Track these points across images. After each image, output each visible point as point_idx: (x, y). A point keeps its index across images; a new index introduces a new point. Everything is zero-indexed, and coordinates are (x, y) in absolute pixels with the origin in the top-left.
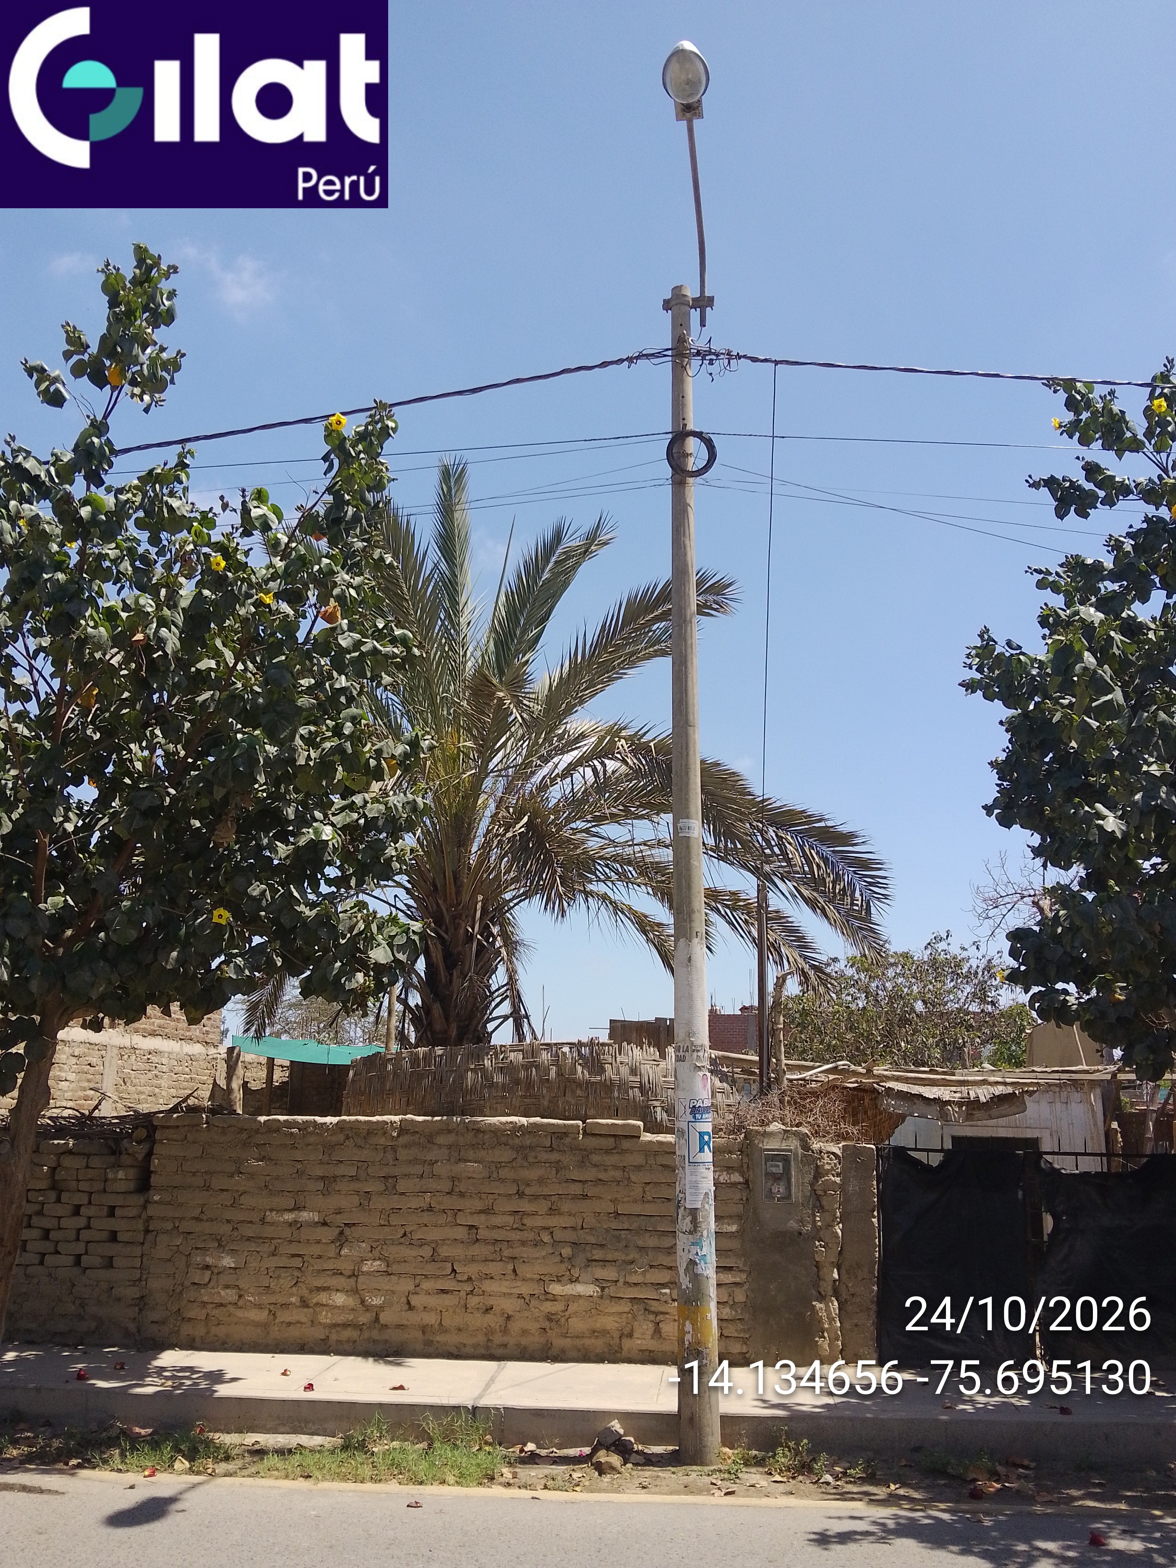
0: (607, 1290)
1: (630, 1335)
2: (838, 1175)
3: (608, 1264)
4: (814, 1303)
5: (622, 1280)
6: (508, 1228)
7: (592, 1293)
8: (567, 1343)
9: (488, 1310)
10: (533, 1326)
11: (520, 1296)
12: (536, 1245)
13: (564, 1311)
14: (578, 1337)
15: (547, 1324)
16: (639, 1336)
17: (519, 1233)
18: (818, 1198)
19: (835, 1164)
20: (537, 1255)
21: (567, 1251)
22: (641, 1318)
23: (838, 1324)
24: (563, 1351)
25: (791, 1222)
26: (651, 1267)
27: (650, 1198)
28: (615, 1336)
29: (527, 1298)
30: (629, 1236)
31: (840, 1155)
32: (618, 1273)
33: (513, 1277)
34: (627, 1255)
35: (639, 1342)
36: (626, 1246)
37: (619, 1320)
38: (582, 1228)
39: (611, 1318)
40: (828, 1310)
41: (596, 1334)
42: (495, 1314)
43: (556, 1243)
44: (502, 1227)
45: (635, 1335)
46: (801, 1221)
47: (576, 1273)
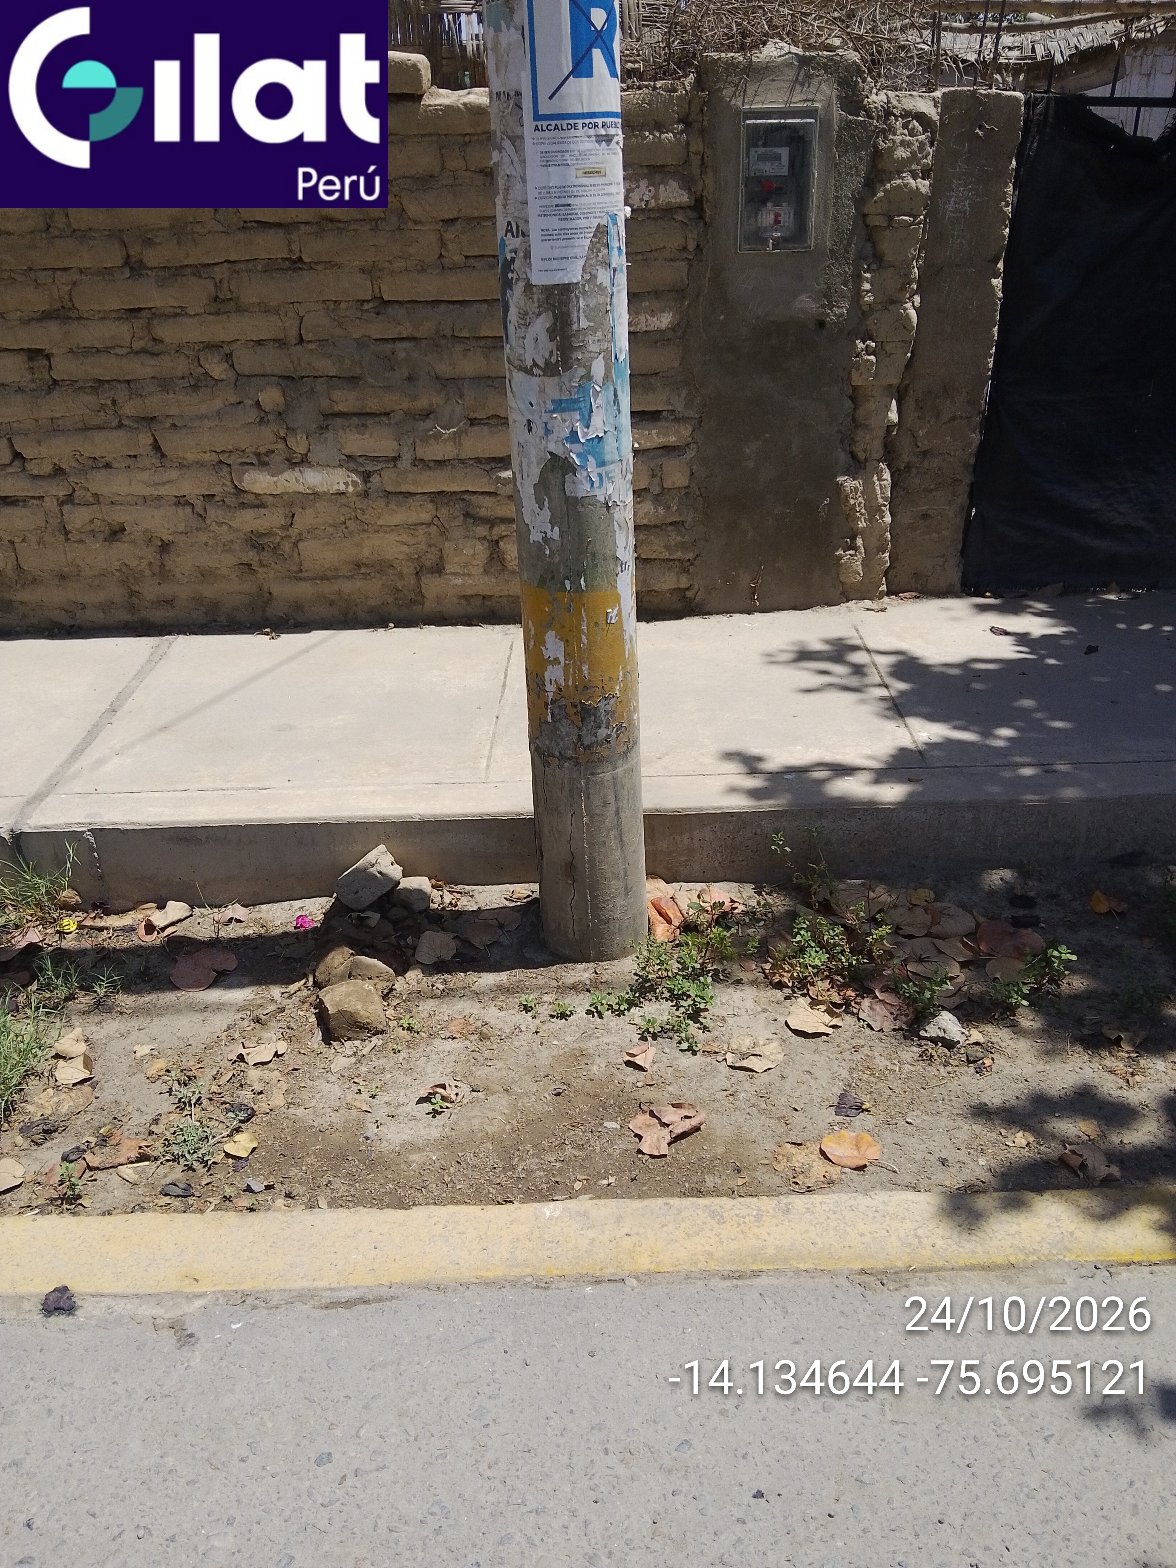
0: (375, 479)
1: (439, 569)
2: (925, 175)
3: (370, 421)
4: (840, 479)
5: (407, 456)
6: (119, 351)
7: (342, 487)
8: (304, 590)
9: (116, 533)
10: (224, 562)
11: (181, 501)
12: (195, 388)
13: (283, 528)
14: (324, 578)
15: (251, 556)
16: (458, 570)
17: (149, 360)
18: (871, 235)
19: (921, 144)
20: (204, 409)
21: (271, 397)
22: (457, 534)
23: (888, 519)
24: (298, 606)
25: (804, 297)
26: (473, 422)
27: (459, 259)
28: (405, 571)
29: (198, 503)
30: (416, 355)
31: (936, 118)
32: (398, 440)
33: (157, 462)
34: (415, 398)
35: (459, 581)
36: (410, 378)
37: (412, 541)
38: (301, 340)
39: (392, 537)
40: (868, 492)
41: (363, 570)
42: (133, 542)
43: (241, 380)
44: (107, 350)
45: (449, 568)
46: (828, 296)
47: (299, 443)
